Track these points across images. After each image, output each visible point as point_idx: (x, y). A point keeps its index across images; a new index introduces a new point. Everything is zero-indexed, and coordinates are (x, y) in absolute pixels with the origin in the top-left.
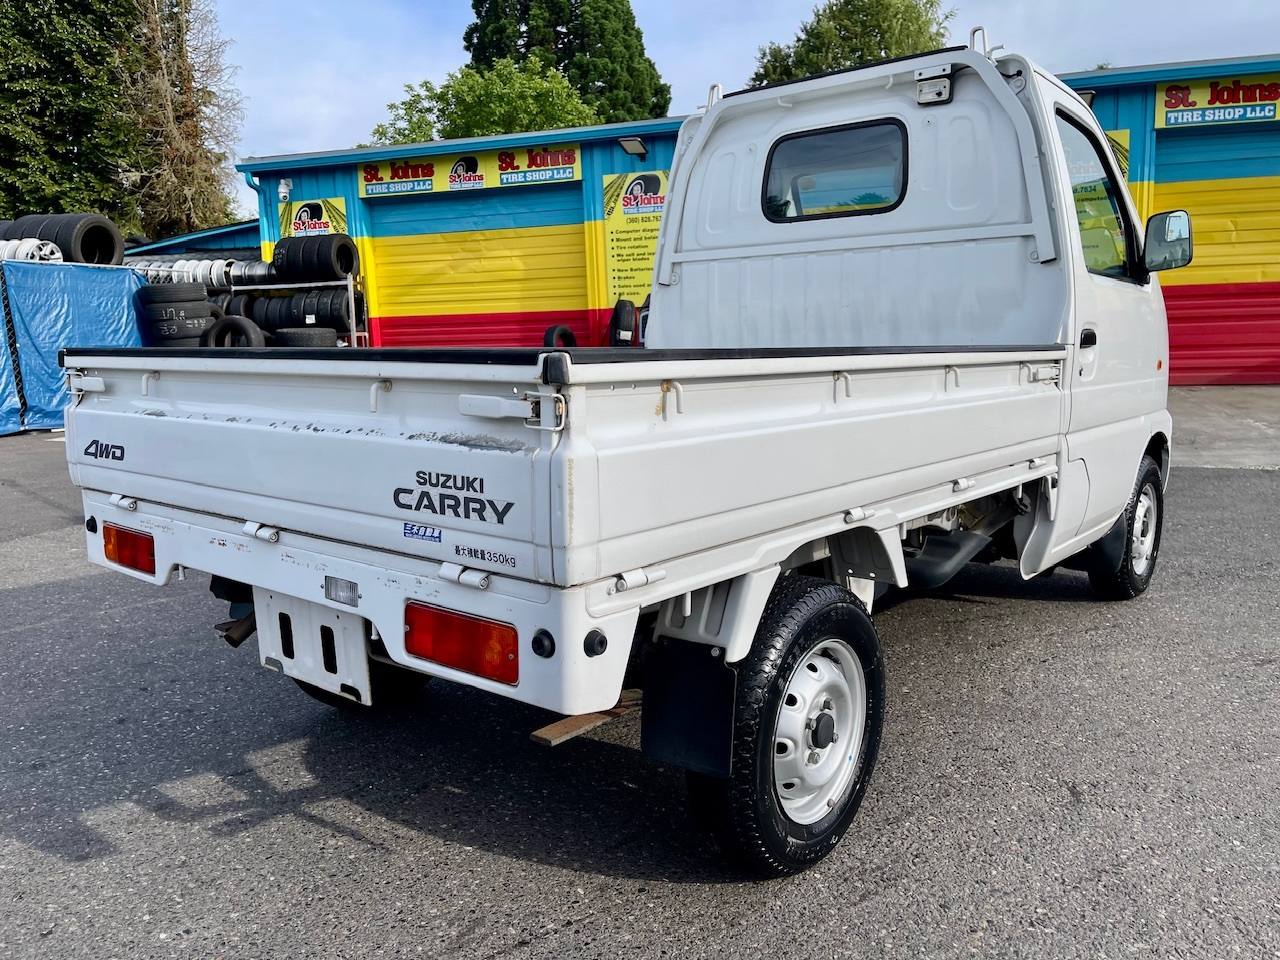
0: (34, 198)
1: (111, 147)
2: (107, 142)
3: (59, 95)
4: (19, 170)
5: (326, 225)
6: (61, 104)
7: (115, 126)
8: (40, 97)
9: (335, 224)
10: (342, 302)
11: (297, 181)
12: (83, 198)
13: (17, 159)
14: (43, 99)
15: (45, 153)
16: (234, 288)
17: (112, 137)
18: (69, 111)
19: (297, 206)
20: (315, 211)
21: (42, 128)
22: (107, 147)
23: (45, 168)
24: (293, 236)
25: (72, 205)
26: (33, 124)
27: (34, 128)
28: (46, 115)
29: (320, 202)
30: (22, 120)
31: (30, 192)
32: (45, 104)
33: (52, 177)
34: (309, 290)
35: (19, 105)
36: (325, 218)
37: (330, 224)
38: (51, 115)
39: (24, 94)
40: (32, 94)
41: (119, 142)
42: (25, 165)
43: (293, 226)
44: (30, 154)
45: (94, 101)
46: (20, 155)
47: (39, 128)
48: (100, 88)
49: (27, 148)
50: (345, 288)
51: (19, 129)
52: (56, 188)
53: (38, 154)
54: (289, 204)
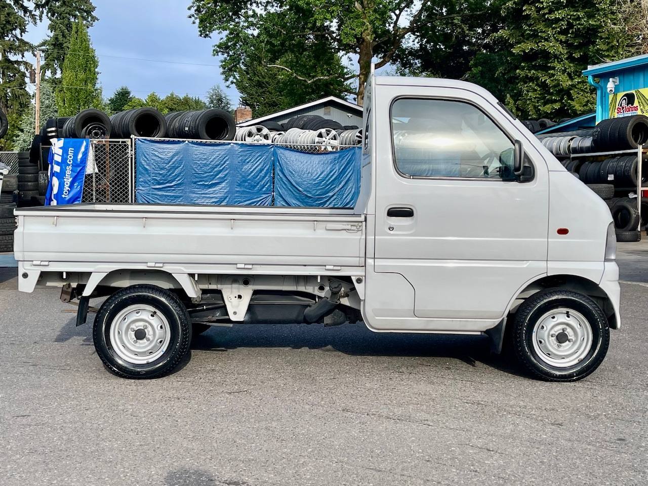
0: (556, 90)
1: (607, 50)
2: (604, 47)
3: (579, 18)
4: (549, 72)
5: (636, 108)
6: (579, 24)
7: (611, 35)
8: (567, 21)
9: (641, 107)
10: (631, 165)
11: (622, 78)
12: (586, 88)
13: (549, 65)
14: (568, 23)
15: (567, 59)
16: (572, 156)
17: (609, 43)
18: (584, 28)
19: (620, 95)
20: (630, 98)
21: (566, 42)
22: (604, 51)
23: (566, 69)
24: (616, 117)
25: (578, 93)
26: (561, 40)
27: (561, 42)
28: (569, 33)
29: (633, 92)
30: (555, 38)
31: (555, 86)
32: (570, 25)
33: (569, 74)
34: (614, 156)
35: (554, 28)
36: (636, 104)
37: (639, 108)
38: (572, 33)
39: (557, 20)
40: (562, 20)
41: (613, 46)
42: (554, 68)
43: (616, 110)
44: (558, 61)
45: (599, 20)
46: (552, 62)
47: (565, 42)
48: (604, 9)
49: (556, 57)
50: (636, 154)
51: (551, 44)
52: (570, 83)
53: (562, 61)
54: (615, 95)
